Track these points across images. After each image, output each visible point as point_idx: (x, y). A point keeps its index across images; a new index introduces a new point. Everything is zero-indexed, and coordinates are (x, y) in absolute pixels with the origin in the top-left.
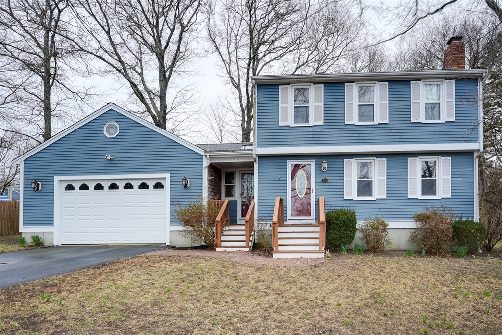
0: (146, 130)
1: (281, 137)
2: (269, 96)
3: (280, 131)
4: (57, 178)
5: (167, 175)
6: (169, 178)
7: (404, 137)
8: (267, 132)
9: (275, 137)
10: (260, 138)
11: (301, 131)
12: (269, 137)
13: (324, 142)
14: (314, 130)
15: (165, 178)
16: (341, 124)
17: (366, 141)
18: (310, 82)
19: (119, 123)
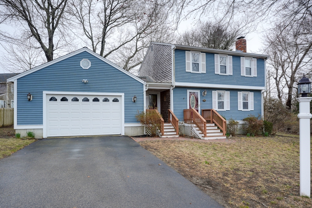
0: (108, 67)
1: (187, 78)
2: (181, 56)
3: (186, 74)
4: (45, 92)
5: (123, 94)
6: (124, 96)
7: (238, 82)
8: (180, 74)
9: (184, 77)
10: (177, 77)
11: (196, 75)
12: (181, 77)
13: (206, 82)
14: (202, 76)
15: (121, 96)
16: (213, 73)
17: (224, 83)
18: (200, 51)
19: (91, 60)
